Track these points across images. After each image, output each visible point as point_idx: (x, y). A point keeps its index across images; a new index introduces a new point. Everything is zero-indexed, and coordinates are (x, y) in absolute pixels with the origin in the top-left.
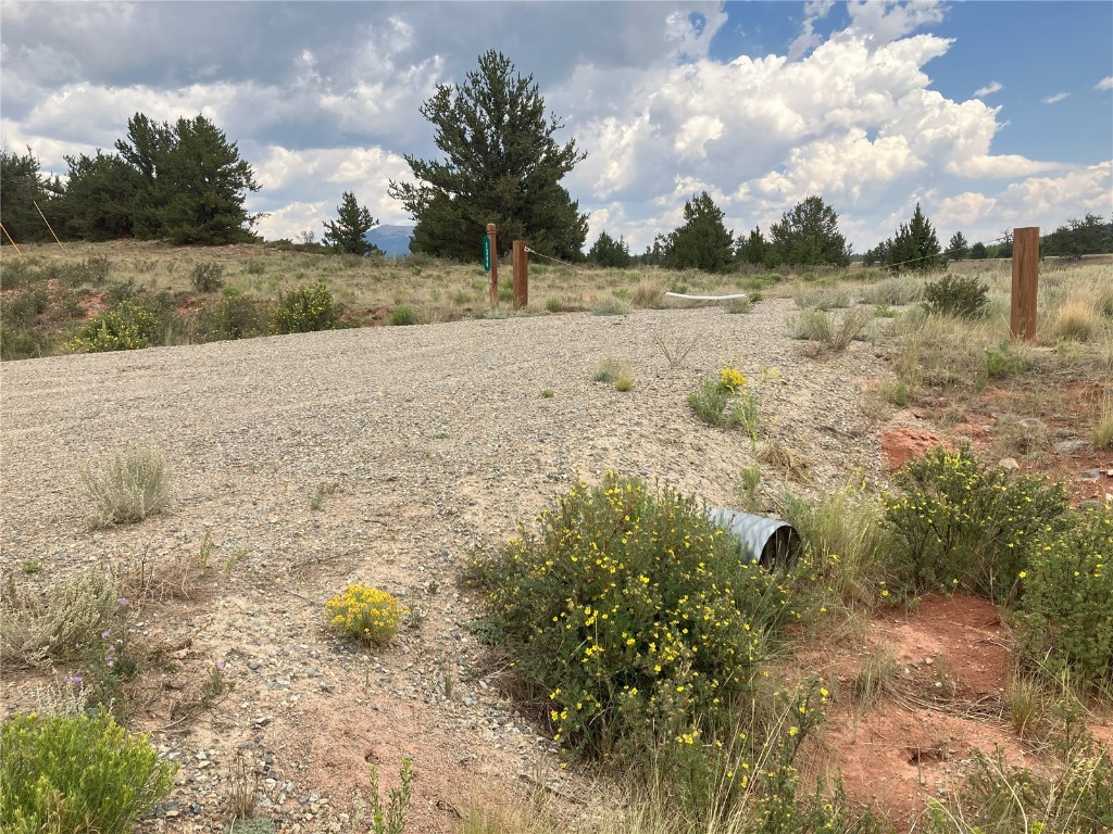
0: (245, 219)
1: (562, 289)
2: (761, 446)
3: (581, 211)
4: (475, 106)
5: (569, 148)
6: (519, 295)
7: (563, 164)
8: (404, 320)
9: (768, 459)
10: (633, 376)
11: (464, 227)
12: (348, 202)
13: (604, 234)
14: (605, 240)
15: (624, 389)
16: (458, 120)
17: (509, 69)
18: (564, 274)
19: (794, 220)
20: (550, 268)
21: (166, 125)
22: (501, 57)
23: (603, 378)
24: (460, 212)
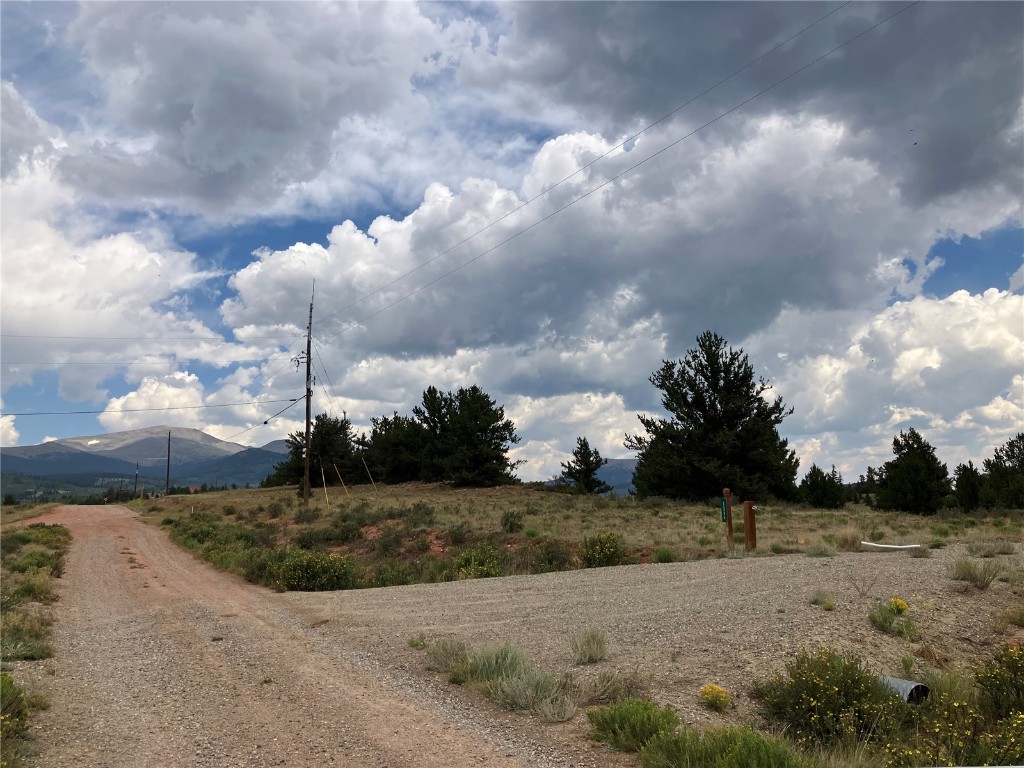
0: (508, 465)
1: (780, 530)
2: (916, 646)
3: (790, 447)
4: (696, 375)
5: (777, 404)
6: (748, 538)
7: (773, 418)
8: (666, 558)
9: (921, 654)
10: (835, 602)
11: (689, 472)
12: (582, 446)
13: (814, 467)
14: (815, 472)
15: (829, 610)
16: (680, 386)
17: (722, 346)
18: (781, 515)
19: (1007, 455)
20: (768, 508)
21: (450, 394)
22: (716, 336)
23: (815, 602)
24: (685, 460)
